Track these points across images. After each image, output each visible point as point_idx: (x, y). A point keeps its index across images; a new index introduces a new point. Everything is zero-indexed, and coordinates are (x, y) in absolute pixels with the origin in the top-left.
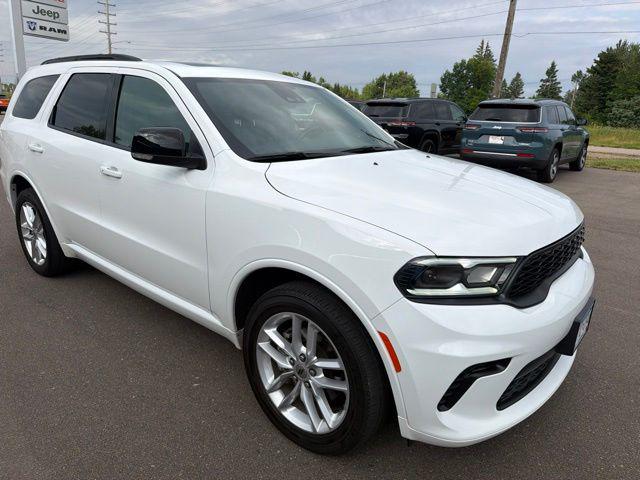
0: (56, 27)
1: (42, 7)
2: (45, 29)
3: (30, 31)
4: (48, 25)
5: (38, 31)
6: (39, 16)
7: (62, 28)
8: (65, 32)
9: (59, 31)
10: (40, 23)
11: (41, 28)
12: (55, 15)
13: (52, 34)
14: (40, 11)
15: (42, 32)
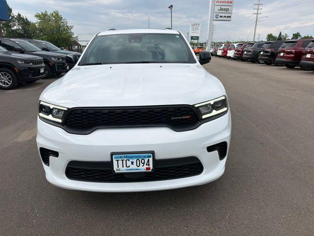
0: (227, 15)
1: (222, 7)
2: (222, 17)
3: (216, 19)
4: (223, 15)
5: (219, 18)
6: (221, 11)
7: (229, 15)
8: (230, 17)
9: (228, 17)
10: (220, 15)
11: (220, 17)
12: (227, 10)
13: (225, 19)
14: (222, 9)
15: (221, 19)
